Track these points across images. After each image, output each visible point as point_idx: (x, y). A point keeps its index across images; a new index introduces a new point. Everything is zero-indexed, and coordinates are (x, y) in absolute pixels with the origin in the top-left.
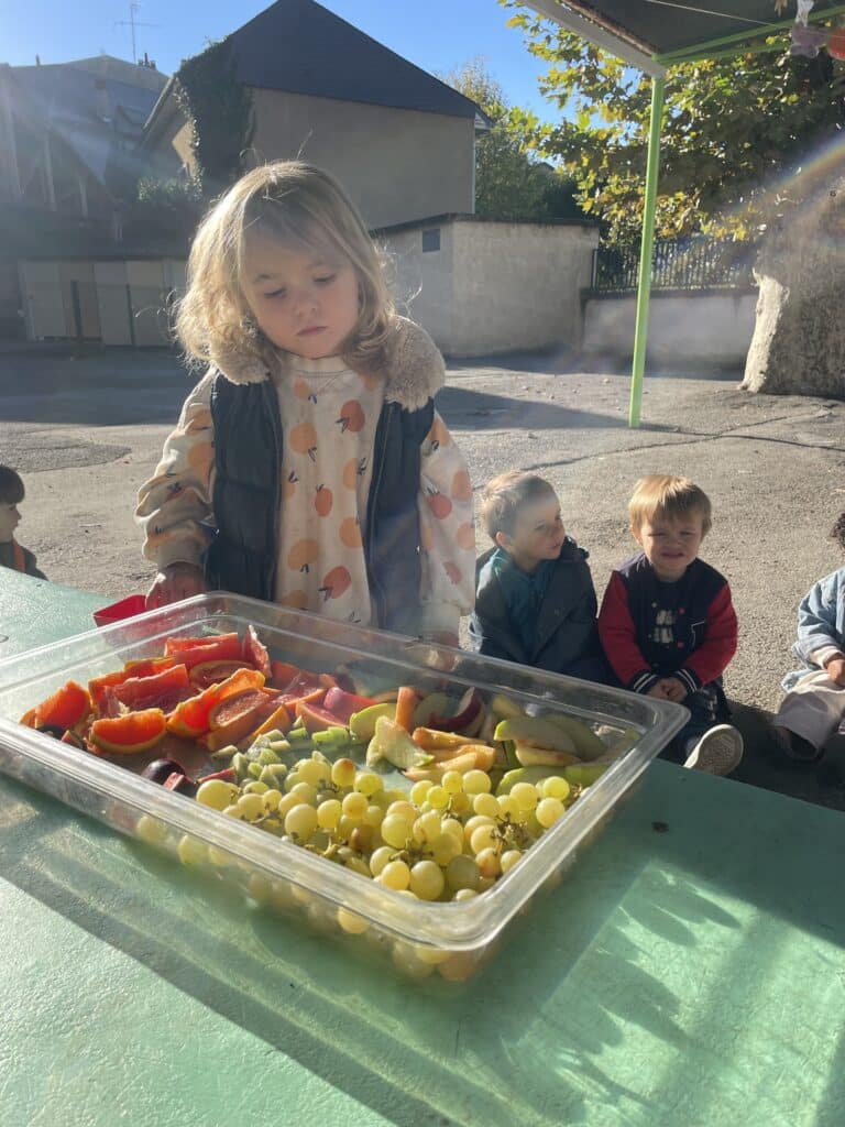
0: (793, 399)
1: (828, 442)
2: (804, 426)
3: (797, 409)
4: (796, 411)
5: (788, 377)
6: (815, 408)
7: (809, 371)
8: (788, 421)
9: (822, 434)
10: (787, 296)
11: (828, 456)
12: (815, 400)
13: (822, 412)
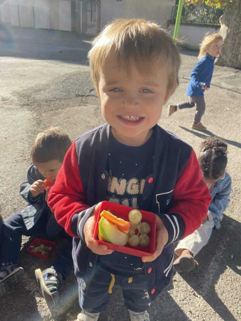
0: (225, 68)
1: (230, 87)
2: (225, 79)
3: (225, 72)
4: (225, 73)
5: (225, 60)
6: (231, 72)
7: (232, 58)
8: (220, 77)
9: (230, 83)
10: (229, 31)
11: (229, 93)
12: (232, 69)
13: (233, 74)
